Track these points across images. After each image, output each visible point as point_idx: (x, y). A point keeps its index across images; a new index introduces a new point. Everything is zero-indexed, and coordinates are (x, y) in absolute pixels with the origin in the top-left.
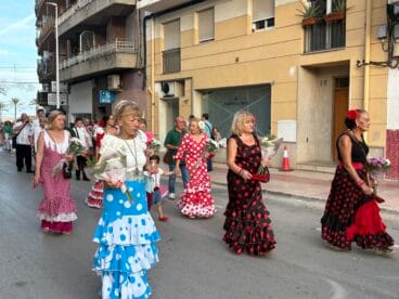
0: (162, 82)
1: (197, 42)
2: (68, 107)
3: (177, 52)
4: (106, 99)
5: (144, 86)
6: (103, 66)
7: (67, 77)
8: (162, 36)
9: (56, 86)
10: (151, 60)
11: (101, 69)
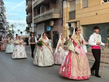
0: (68, 23)
1: (81, 8)
2: (36, 32)
3: (74, 12)
4: (49, 29)
5: (62, 24)
6: (48, 18)
7: (36, 22)
8: (69, 6)
9: (33, 25)
10: (65, 15)
11: (48, 19)
